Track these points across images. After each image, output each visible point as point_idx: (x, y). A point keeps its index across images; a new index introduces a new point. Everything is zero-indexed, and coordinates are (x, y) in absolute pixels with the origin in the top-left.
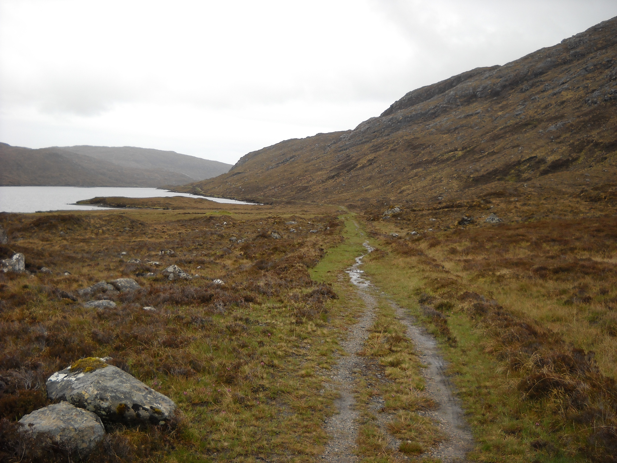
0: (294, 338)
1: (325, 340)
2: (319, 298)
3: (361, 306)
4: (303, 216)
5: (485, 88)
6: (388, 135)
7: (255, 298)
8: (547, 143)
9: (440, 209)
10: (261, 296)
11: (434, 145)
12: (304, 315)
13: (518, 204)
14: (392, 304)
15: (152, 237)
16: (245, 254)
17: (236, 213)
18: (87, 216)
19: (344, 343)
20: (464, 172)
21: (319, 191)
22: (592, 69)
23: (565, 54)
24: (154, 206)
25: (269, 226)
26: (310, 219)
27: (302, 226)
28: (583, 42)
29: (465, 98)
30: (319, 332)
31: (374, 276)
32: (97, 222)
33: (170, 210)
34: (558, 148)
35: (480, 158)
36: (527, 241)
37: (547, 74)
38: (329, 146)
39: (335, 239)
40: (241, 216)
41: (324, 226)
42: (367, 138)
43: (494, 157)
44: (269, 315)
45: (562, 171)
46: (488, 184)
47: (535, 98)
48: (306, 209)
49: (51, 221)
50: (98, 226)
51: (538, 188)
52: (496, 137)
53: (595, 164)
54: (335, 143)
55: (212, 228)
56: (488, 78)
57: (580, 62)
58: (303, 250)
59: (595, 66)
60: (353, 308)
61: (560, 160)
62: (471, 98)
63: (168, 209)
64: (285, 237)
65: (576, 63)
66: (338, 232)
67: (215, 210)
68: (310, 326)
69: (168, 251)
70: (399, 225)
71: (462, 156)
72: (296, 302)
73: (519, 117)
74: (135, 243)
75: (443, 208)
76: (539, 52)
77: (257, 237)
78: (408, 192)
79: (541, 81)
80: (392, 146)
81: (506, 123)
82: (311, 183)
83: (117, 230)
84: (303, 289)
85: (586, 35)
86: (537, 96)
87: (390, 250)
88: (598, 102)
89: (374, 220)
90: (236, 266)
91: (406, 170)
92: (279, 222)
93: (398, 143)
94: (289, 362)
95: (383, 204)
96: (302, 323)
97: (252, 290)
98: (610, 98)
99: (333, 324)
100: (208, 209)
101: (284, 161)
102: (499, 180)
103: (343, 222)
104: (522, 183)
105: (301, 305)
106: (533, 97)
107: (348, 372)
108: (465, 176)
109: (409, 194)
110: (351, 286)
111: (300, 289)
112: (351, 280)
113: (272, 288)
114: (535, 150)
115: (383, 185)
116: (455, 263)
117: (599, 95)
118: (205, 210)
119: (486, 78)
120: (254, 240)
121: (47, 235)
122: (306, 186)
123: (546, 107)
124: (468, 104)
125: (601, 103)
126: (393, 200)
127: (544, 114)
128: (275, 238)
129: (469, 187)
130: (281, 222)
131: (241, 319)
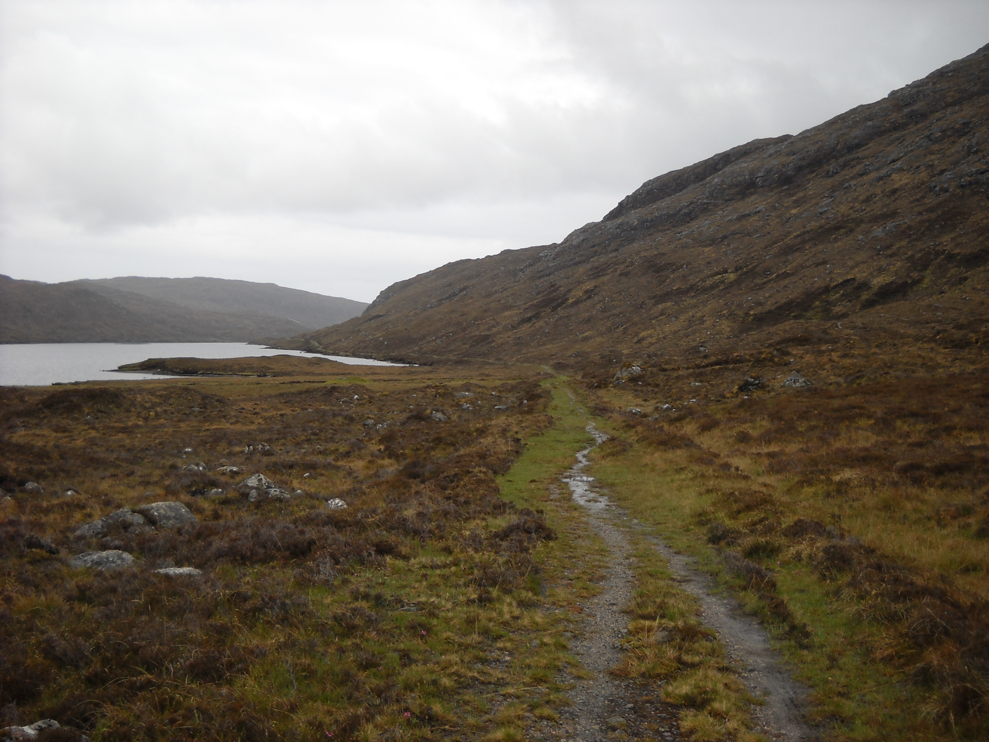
0: (475, 638)
1: (541, 641)
2: (520, 542)
3: (602, 552)
4: (482, 383)
5: (769, 171)
6: (616, 250)
7: (396, 545)
8: (872, 257)
9: (707, 366)
10: (408, 541)
11: (691, 264)
12: (494, 584)
13: (834, 356)
14: (657, 545)
15: (237, 422)
16: (386, 449)
17: (374, 381)
18: (130, 390)
19: (579, 646)
20: (740, 306)
21: (507, 342)
22: (940, 136)
23: (894, 115)
24: (243, 372)
25: (428, 400)
26: (495, 388)
27: (482, 400)
28: (924, 95)
29: (738, 189)
30: (526, 621)
31: (614, 488)
32: (147, 399)
33: (269, 378)
34: (888, 265)
35: (764, 283)
36: (869, 417)
37: (868, 146)
38: (521, 270)
39: (538, 421)
40: (383, 384)
41: (517, 398)
42: (582, 255)
43: (786, 281)
44: (424, 583)
45: (897, 301)
46: (779, 325)
47: (850, 186)
48: (486, 372)
49: (72, 398)
50: (147, 405)
51: (860, 328)
52: (789, 250)
53: (950, 289)
54: (531, 265)
55: (334, 406)
56: (774, 156)
57: (919, 126)
58: (486, 441)
59: (943, 131)
60: (587, 559)
61: (892, 283)
62: (747, 188)
63: (265, 376)
64: (454, 417)
65: (912, 128)
66: (542, 408)
67: (341, 377)
68: (507, 608)
69: (260, 446)
70: (641, 394)
71: (735, 281)
72: (476, 551)
73: (824, 216)
74: (208, 433)
75: (712, 364)
76: (853, 111)
77: (409, 418)
78: (650, 340)
79: (858, 158)
80: (622, 267)
81: (804, 227)
82: (494, 330)
83: (179, 411)
84: (490, 519)
85: (927, 83)
86: (853, 183)
87: (636, 438)
88: (951, 190)
89: (599, 387)
90: (372, 472)
91: (646, 305)
92: (444, 393)
93: (632, 263)
94: (467, 703)
95: (610, 361)
96: (490, 600)
97: (392, 528)
98: (970, 183)
99: (552, 599)
100: (330, 374)
101: (450, 296)
102: (795, 317)
103: (549, 392)
104: (834, 321)
105: (486, 557)
106: (847, 185)
107: (597, 727)
108: (740, 313)
109: (652, 344)
110: (576, 509)
111: (484, 519)
112: (575, 496)
113: (430, 520)
114: (852, 268)
115: (609, 330)
116: (752, 459)
117: (951, 178)
118: (324, 377)
119: (770, 156)
120: (403, 424)
121: (65, 422)
122: (487, 335)
123: (867, 200)
124: (743, 198)
125: (955, 190)
126: (627, 354)
127: (865, 210)
128: (437, 420)
129: (748, 330)
130: (446, 393)
131: (366, 597)
